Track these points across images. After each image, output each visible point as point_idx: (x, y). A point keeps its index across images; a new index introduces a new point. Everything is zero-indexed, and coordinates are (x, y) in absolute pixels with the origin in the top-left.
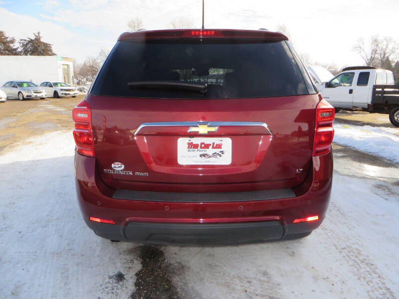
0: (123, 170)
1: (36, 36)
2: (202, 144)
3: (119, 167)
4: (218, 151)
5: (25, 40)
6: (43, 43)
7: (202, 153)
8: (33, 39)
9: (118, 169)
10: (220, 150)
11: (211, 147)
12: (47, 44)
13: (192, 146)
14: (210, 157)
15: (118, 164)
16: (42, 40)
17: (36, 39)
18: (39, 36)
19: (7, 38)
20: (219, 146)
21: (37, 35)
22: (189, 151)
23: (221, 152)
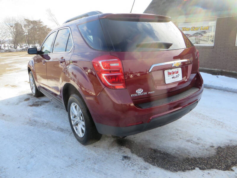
0: (142, 92)
2: (172, 72)
3: (140, 91)
4: (177, 74)
7: (173, 76)
9: (140, 92)
10: (178, 74)
11: (175, 73)
13: (169, 74)
14: (175, 78)
15: (140, 90)
20: (177, 72)
22: (169, 76)
23: (178, 75)
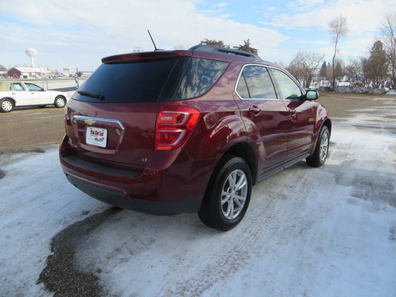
1: (245, 43)
2: (96, 131)
4: (101, 137)
5: (237, 47)
6: (251, 48)
7: (96, 137)
8: (243, 45)
11: (99, 134)
12: (253, 49)
13: (92, 132)
14: (99, 141)
16: (250, 46)
17: (245, 46)
18: (248, 42)
19: (224, 46)
20: (102, 134)
21: (247, 42)
22: (91, 135)
23: (103, 138)
